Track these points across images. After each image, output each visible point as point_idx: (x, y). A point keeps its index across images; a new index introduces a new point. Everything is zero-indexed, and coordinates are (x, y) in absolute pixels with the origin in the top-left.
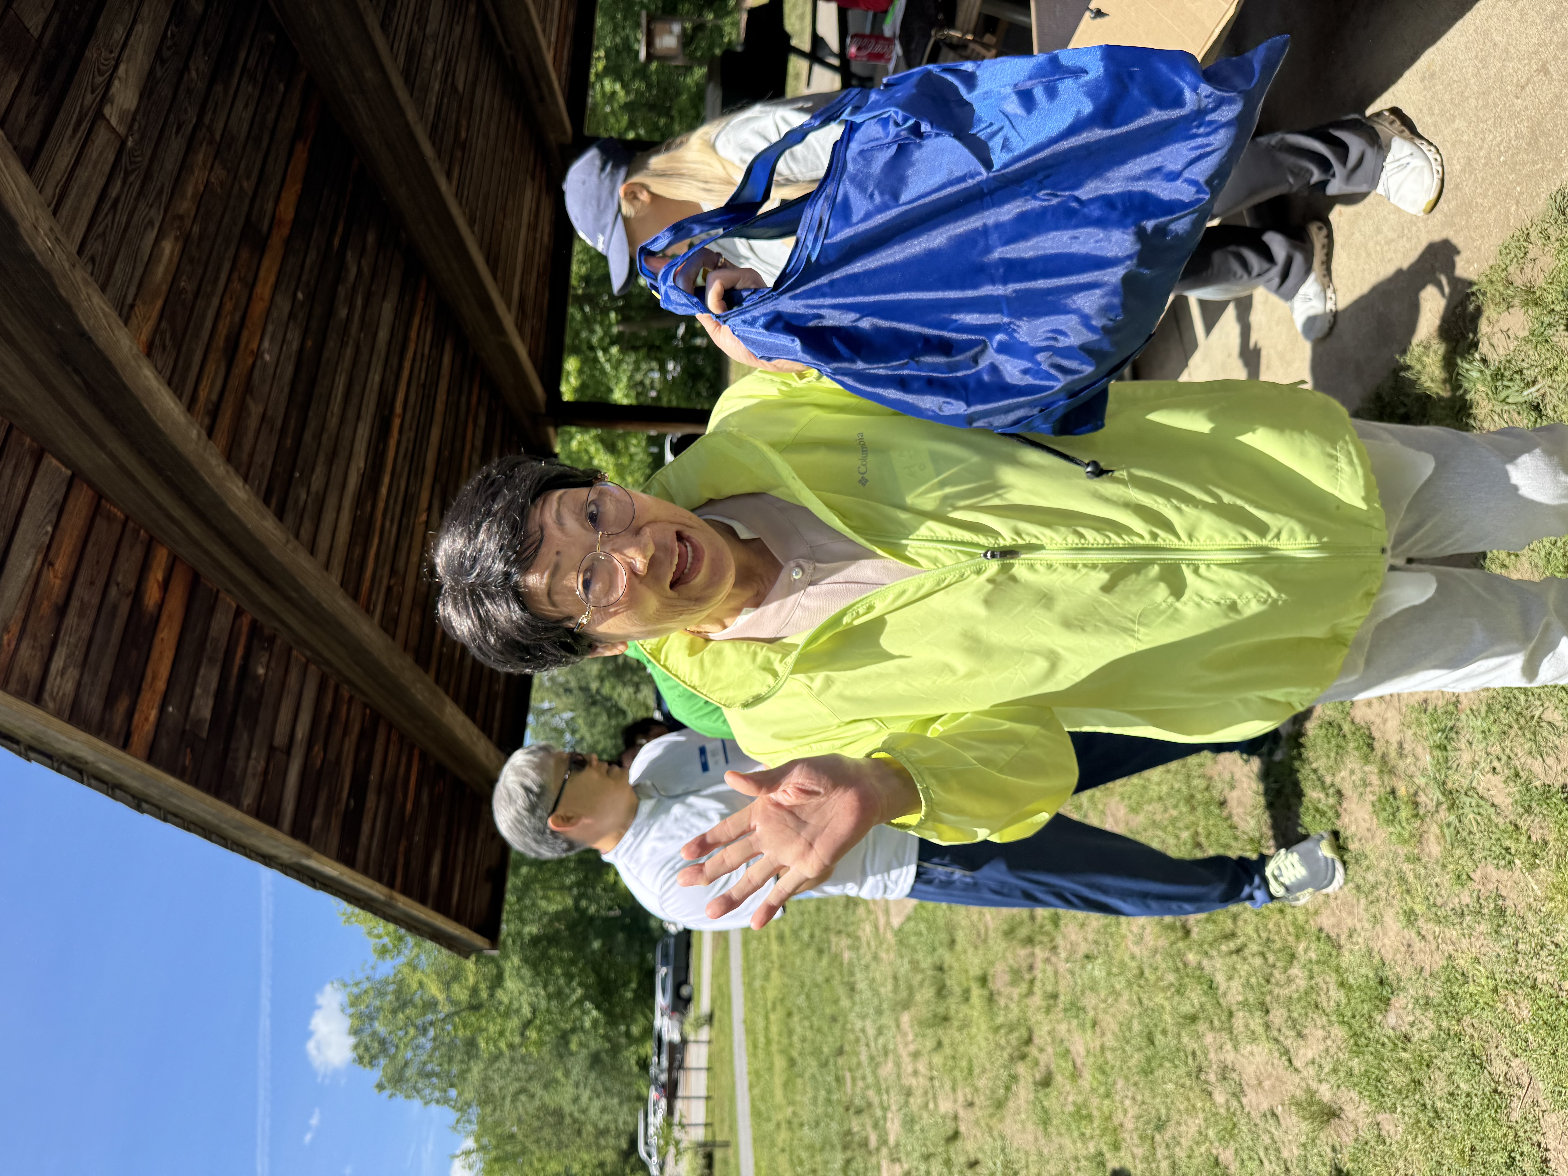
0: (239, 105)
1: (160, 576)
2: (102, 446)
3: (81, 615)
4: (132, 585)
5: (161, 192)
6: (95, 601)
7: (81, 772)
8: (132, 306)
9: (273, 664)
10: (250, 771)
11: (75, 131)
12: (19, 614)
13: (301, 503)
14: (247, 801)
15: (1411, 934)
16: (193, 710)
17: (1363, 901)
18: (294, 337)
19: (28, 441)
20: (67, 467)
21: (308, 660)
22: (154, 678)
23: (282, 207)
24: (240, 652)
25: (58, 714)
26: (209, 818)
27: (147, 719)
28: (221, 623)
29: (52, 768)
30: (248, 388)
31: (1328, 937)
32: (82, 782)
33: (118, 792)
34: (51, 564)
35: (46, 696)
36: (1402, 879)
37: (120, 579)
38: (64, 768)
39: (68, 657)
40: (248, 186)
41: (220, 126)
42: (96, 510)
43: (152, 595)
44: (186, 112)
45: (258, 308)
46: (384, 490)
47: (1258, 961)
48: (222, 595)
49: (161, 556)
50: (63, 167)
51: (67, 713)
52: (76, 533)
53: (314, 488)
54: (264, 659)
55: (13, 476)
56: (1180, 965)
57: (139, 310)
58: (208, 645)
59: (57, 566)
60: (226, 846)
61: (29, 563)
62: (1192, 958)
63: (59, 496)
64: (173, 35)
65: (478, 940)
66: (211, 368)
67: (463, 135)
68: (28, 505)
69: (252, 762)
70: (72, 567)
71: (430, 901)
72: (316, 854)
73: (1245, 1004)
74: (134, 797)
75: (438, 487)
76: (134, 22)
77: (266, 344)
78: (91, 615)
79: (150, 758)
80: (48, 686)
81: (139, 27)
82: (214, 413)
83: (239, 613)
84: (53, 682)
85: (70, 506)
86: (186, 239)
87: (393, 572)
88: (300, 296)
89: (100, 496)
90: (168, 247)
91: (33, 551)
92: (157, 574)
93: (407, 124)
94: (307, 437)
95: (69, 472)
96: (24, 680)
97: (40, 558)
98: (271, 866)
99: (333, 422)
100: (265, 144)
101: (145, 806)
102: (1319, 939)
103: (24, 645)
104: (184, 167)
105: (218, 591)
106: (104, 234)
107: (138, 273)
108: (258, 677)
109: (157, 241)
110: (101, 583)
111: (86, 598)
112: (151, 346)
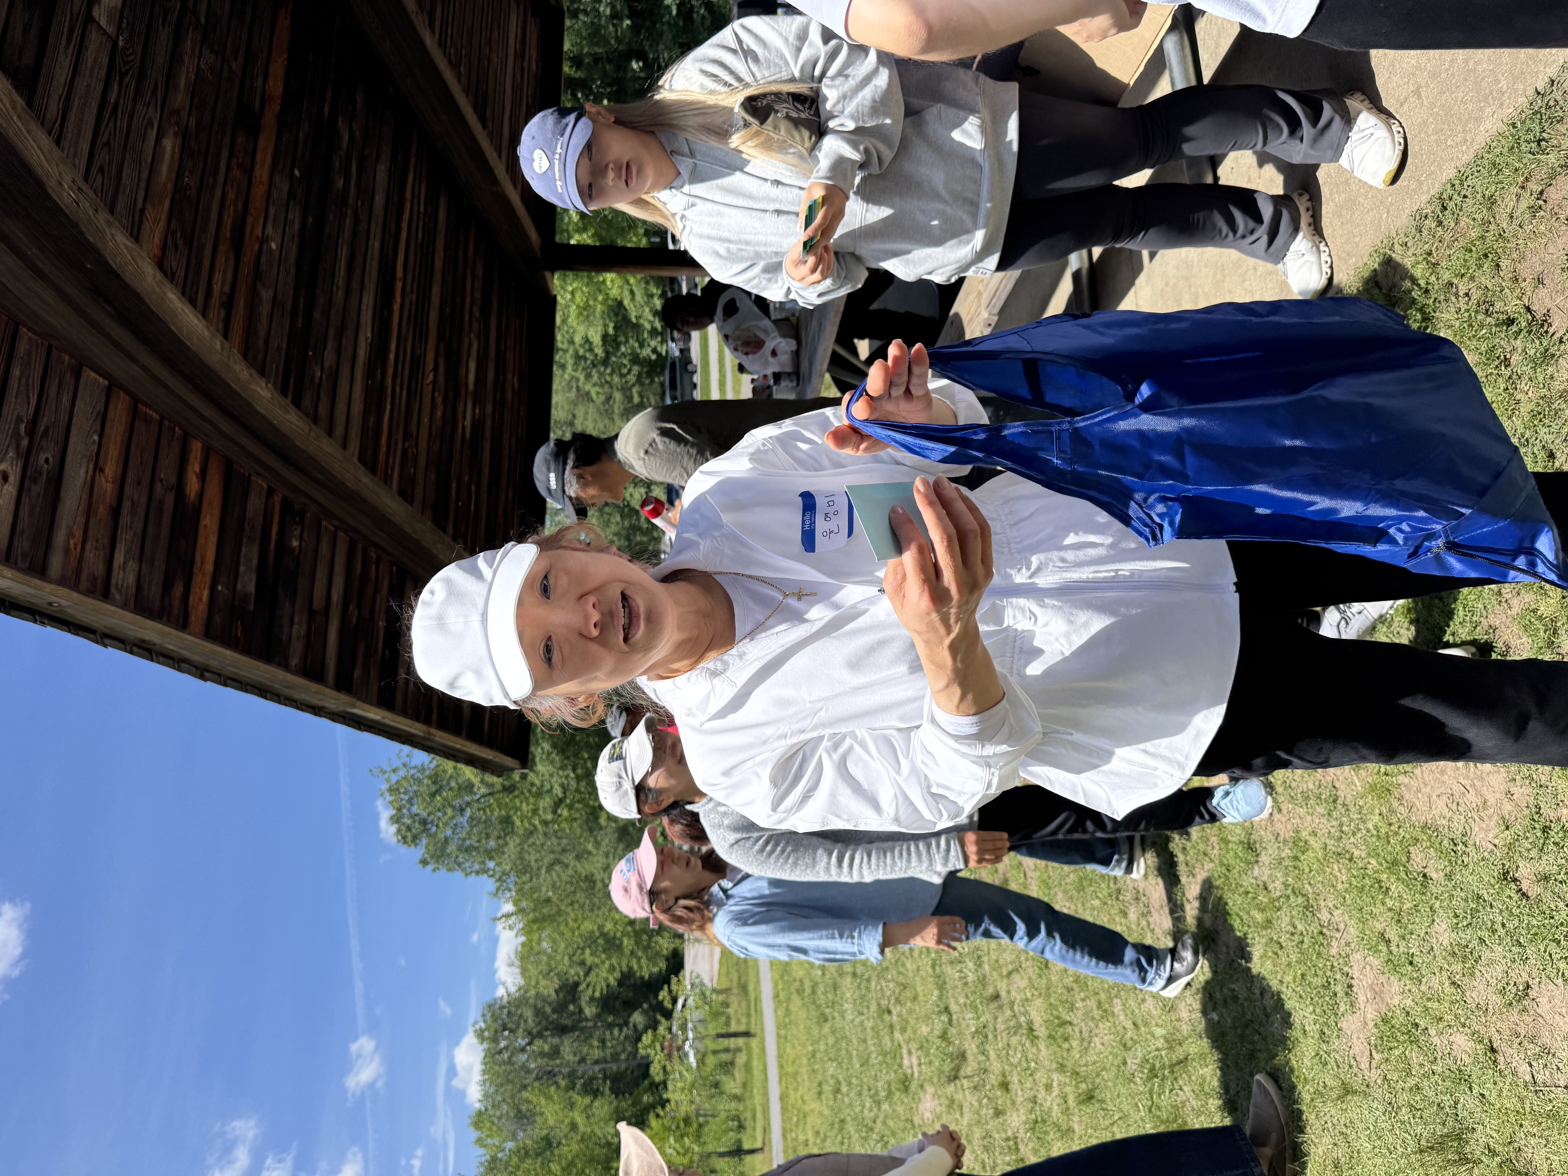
1: (197, 469)
2: (135, 362)
3: (133, 513)
4: (173, 480)
5: (156, 86)
6: (144, 499)
7: (149, 651)
8: (142, 211)
9: (305, 536)
10: (294, 634)
11: (69, 41)
12: (81, 520)
13: (317, 380)
14: (294, 662)
16: (239, 586)
18: (295, 214)
19: (67, 358)
20: (104, 378)
21: (336, 528)
22: (202, 562)
23: (271, 82)
24: (275, 529)
25: (124, 606)
26: (262, 680)
27: (200, 599)
28: (255, 504)
29: (126, 651)
30: (258, 275)
32: (152, 660)
33: (183, 665)
34: (102, 470)
35: (113, 590)
37: (162, 476)
38: (135, 649)
39: (127, 552)
40: (237, 67)
42: (134, 414)
43: (192, 485)
45: (259, 192)
46: (392, 356)
48: (253, 478)
49: (196, 449)
50: (63, 81)
51: (133, 604)
52: (119, 438)
53: (327, 365)
54: (297, 532)
55: (58, 393)
57: (149, 214)
58: (246, 526)
59: (106, 471)
60: (280, 703)
61: (82, 471)
63: (100, 406)
65: (509, 761)
66: (221, 260)
68: (75, 418)
69: (295, 627)
70: (120, 471)
72: (359, 703)
74: (196, 667)
75: (442, 346)
77: (269, 230)
78: (142, 512)
79: (207, 636)
80: (113, 581)
82: (228, 305)
83: (271, 492)
84: (117, 576)
85: (111, 414)
86: (184, 135)
87: (406, 436)
88: (297, 172)
89: (136, 401)
90: (168, 144)
91: (85, 460)
92: (194, 467)
94: (317, 315)
95: (106, 383)
96: (93, 580)
97: (91, 466)
98: (320, 716)
99: (340, 295)
100: (248, 18)
101: (207, 674)
103: (88, 546)
104: (175, 58)
105: (250, 475)
106: (108, 143)
107: (144, 176)
108: (293, 549)
109: (158, 141)
110: (146, 481)
111: (136, 497)
112: (164, 248)
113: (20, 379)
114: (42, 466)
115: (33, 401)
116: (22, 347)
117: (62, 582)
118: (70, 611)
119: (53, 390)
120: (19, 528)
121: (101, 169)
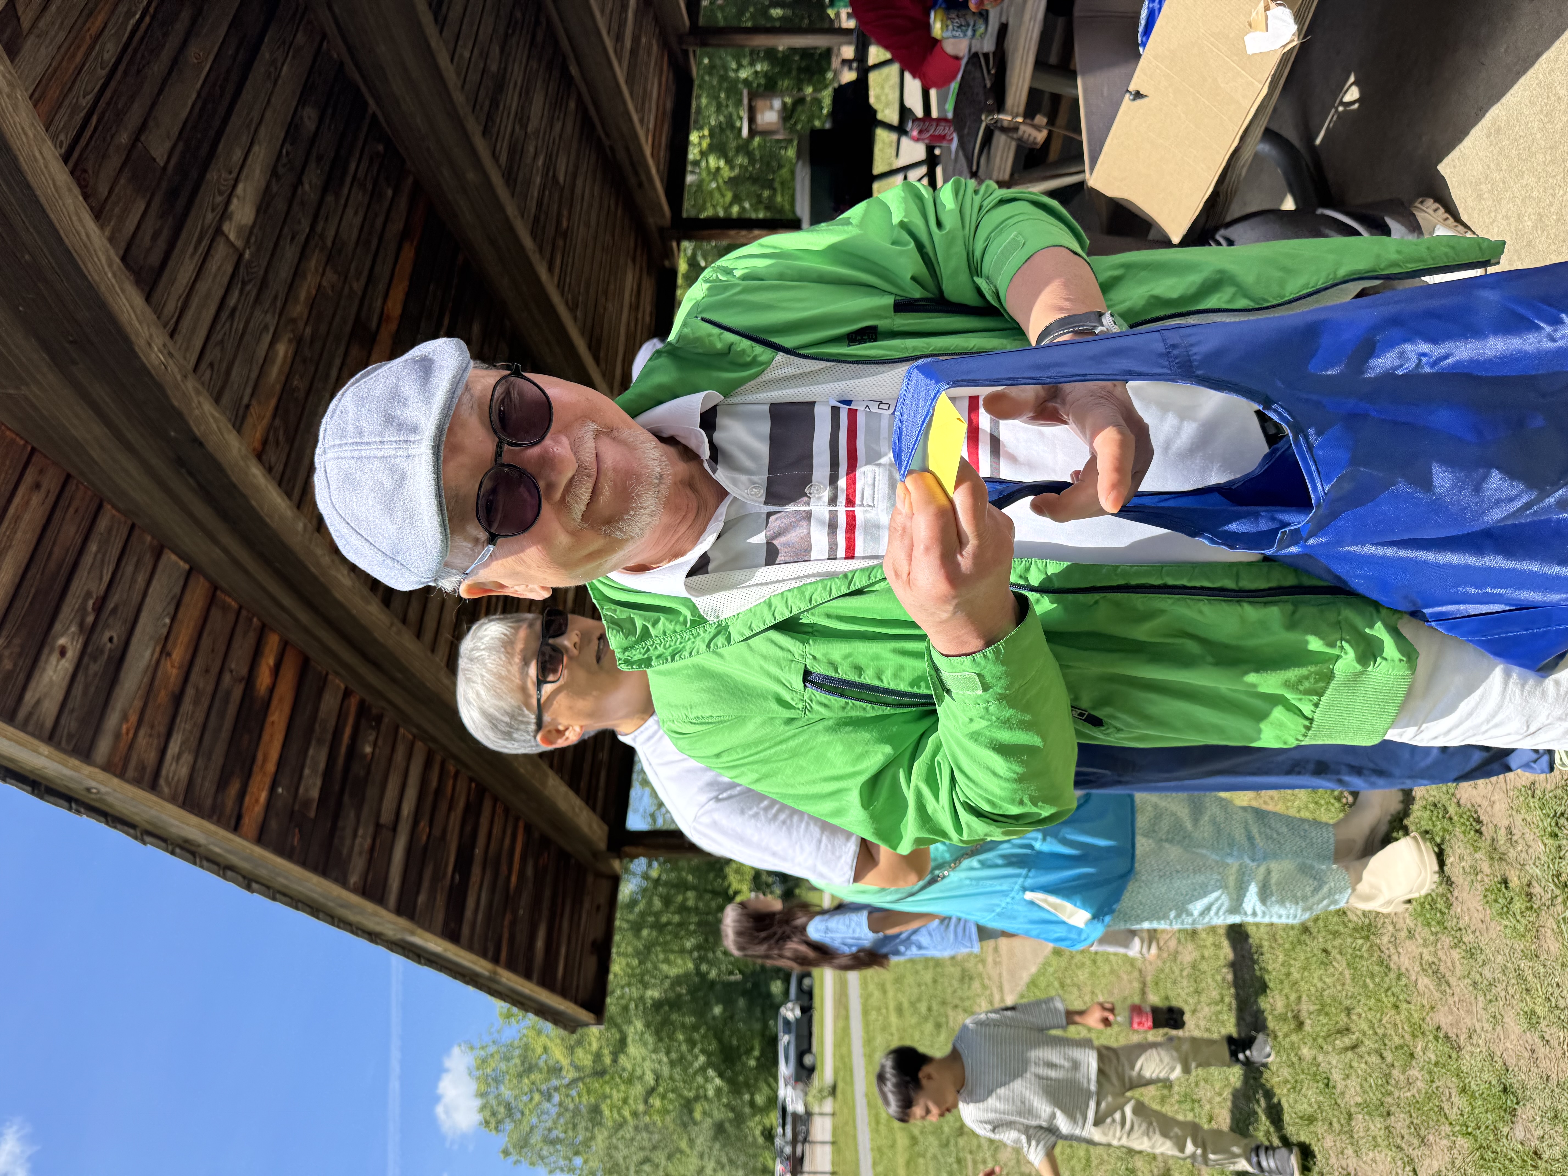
0: (350, 211)
1: (271, 662)
2: (215, 540)
3: (196, 702)
4: (244, 671)
5: (276, 297)
6: (210, 688)
7: (194, 855)
8: (248, 407)
9: (380, 743)
10: (357, 848)
11: (196, 248)
12: (138, 704)
14: (353, 879)
15: (1533, 1038)
16: (301, 790)
17: (1481, 999)
19: (148, 538)
20: (186, 561)
21: (414, 737)
22: (265, 760)
23: (390, 304)
24: (348, 731)
25: (173, 800)
26: (315, 896)
27: (257, 801)
28: (329, 704)
29: (167, 850)
31: (1447, 1037)
32: (195, 863)
33: (229, 873)
34: (169, 655)
35: (162, 782)
36: (1520, 976)
37: (233, 666)
38: (178, 850)
39: (183, 743)
40: (358, 287)
41: (331, 233)
42: (212, 601)
43: (264, 679)
44: (299, 222)
47: (1374, 1059)
48: (330, 677)
49: (273, 642)
50: (185, 282)
51: (181, 798)
52: (192, 624)
54: (372, 738)
55: (134, 573)
56: (1295, 1060)
57: (254, 410)
58: (317, 726)
59: (174, 656)
60: (333, 924)
61: (148, 654)
62: (1305, 1051)
63: (177, 590)
64: (288, 153)
65: (583, 1015)
67: (565, 224)
68: (148, 599)
69: (358, 841)
70: (188, 657)
71: (535, 976)
72: (420, 931)
73: (1364, 1106)
74: (244, 877)
76: (252, 144)
78: (205, 702)
79: (260, 840)
80: (164, 772)
81: (256, 148)
83: (347, 693)
84: (169, 767)
85: (187, 598)
86: (299, 342)
89: (215, 588)
90: (282, 349)
91: (152, 643)
92: (269, 660)
93: (507, 219)
95: (187, 567)
96: (142, 767)
97: (158, 649)
98: (377, 943)
100: (374, 246)
101: (255, 886)
102: (1436, 1038)
103: (142, 733)
104: (297, 275)
105: (327, 674)
106: (222, 341)
107: (254, 375)
108: (365, 756)
109: (272, 344)
110: (215, 670)
111: (201, 685)
112: (265, 442)
113: (96, 555)
114: (105, 645)
115: (106, 578)
116: (103, 524)
117: (107, 767)
118: (110, 799)
119: (130, 569)
120: (70, 705)
121: (211, 365)
